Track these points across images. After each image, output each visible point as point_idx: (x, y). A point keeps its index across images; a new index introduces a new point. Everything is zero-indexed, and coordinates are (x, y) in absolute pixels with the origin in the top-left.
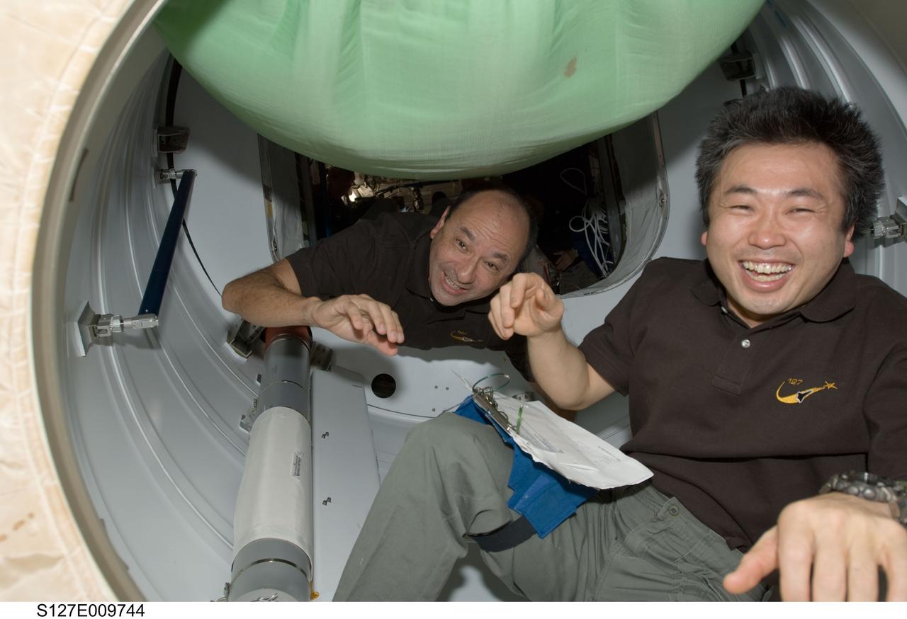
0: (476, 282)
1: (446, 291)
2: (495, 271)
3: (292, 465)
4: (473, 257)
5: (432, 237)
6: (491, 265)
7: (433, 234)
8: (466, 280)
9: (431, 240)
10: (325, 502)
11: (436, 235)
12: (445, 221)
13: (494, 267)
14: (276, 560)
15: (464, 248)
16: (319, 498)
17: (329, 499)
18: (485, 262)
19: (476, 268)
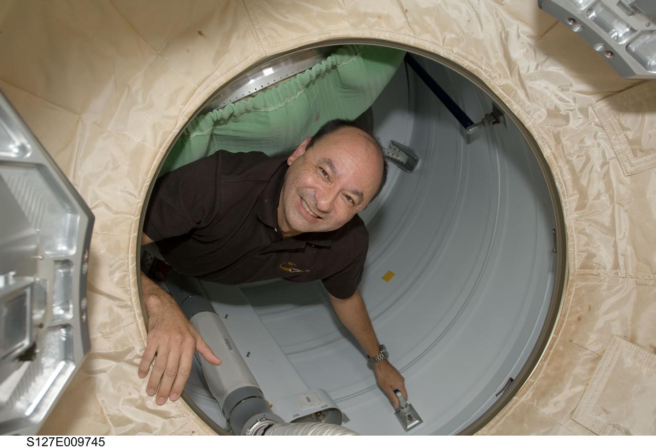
0: (332, 213)
1: (302, 215)
2: (352, 204)
3: (225, 344)
4: (334, 186)
5: (290, 163)
6: (349, 198)
7: (291, 161)
8: (325, 208)
9: (288, 166)
10: (248, 356)
11: (293, 162)
12: (307, 149)
13: (351, 200)
14: (244, 399)
15: (327, 176)
16: (244, 355)
17: (249, 353)
18: (344, 194)
19: (335, 198)
